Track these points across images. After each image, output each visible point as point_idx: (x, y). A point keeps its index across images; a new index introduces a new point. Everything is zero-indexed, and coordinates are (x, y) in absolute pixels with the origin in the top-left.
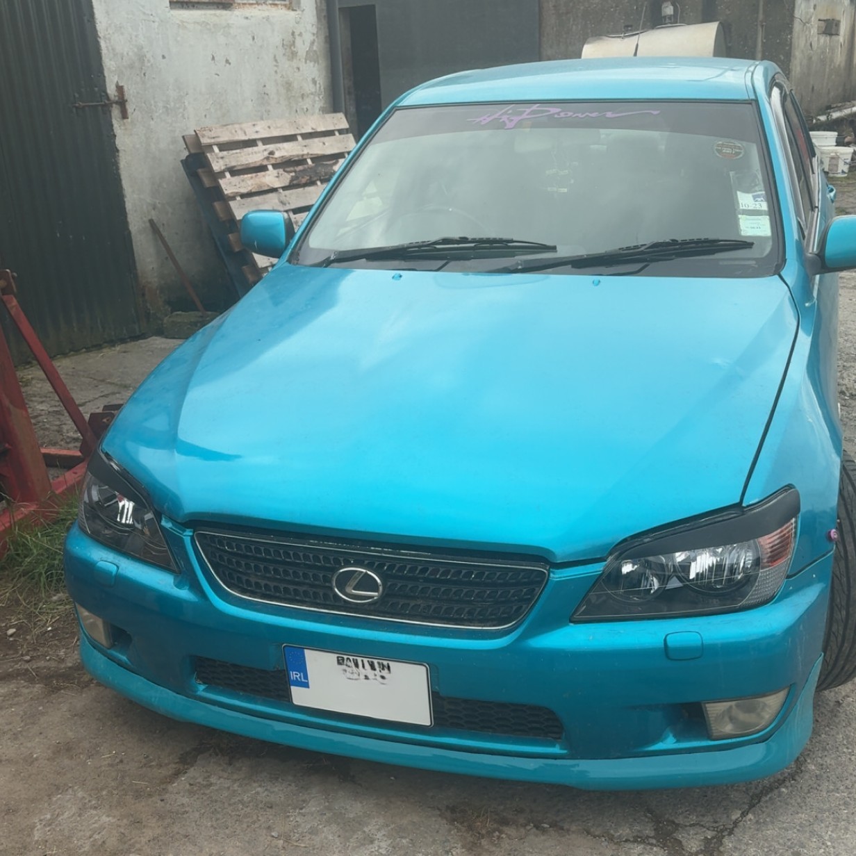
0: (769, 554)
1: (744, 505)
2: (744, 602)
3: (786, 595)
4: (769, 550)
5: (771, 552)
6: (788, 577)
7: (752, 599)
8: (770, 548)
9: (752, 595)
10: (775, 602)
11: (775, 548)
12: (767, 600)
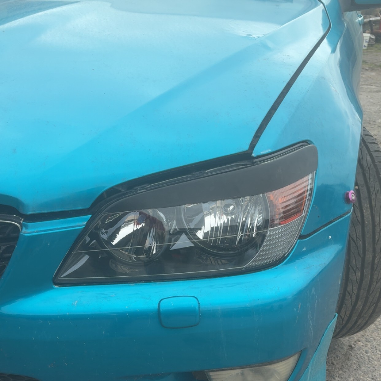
0: (282, 215)
1: (254, 155)
2: (250, 263)
3: (299, 255)
4: (282, 210)
5: (284, 212)
6: (301, 237)
7: (259, 260)
8: (282, 208)
9: (259, 256)
10: (286, 264)
11: (288, 208)
12: (276, 261)
